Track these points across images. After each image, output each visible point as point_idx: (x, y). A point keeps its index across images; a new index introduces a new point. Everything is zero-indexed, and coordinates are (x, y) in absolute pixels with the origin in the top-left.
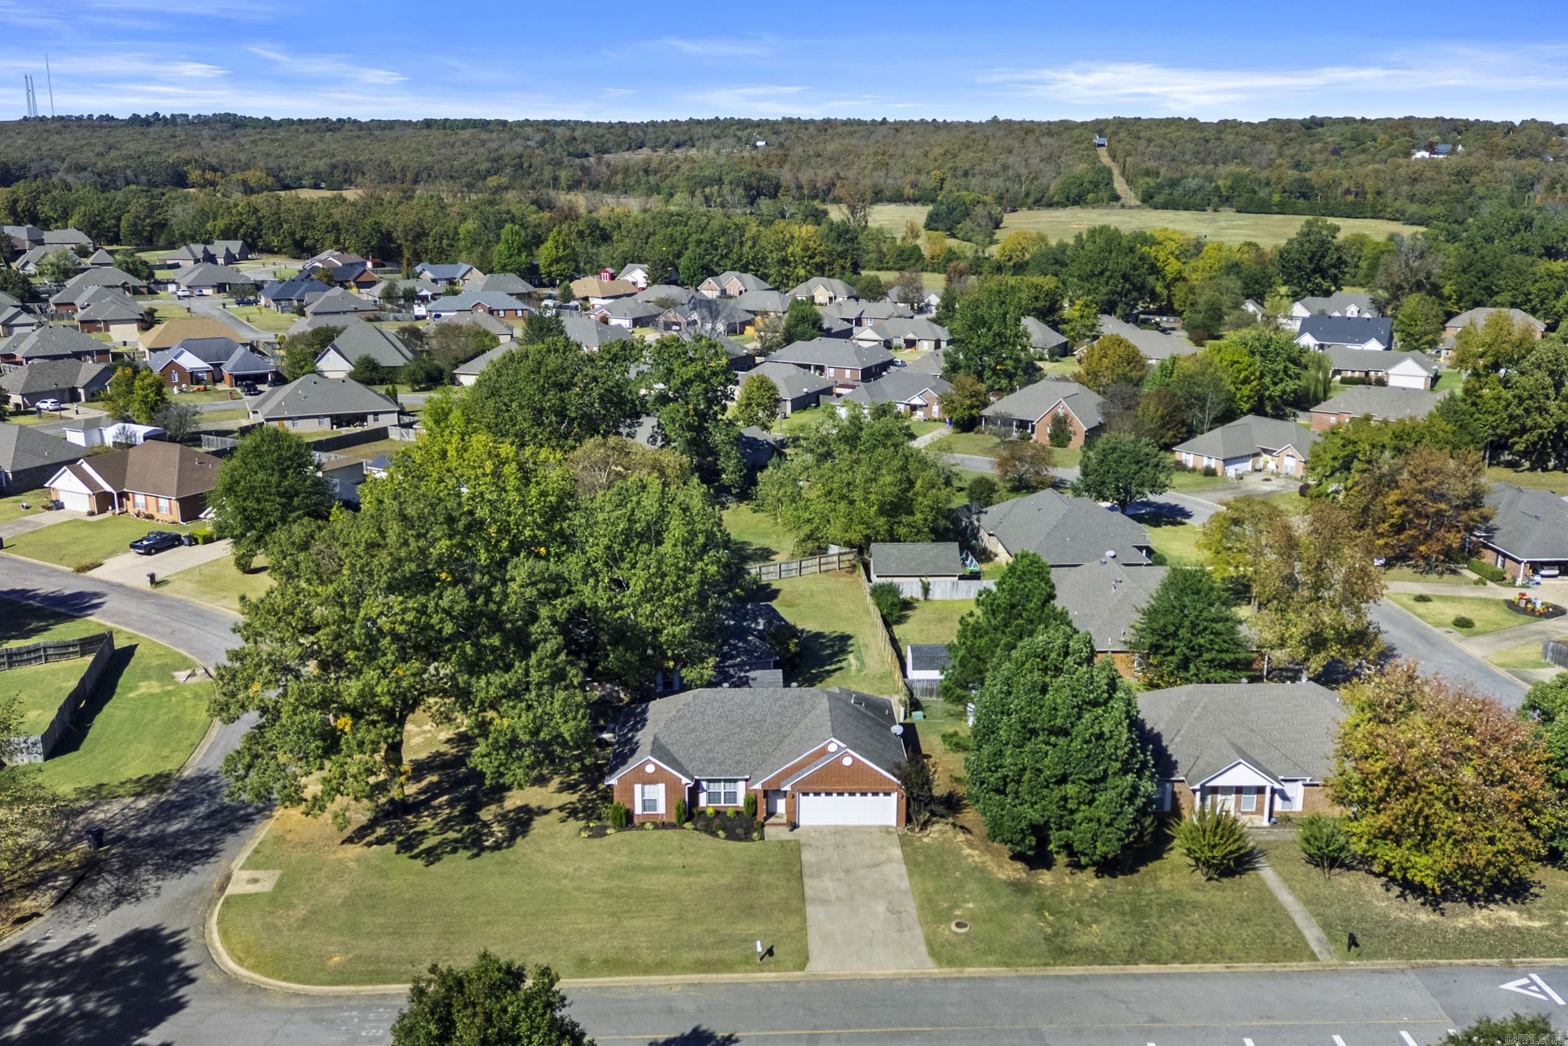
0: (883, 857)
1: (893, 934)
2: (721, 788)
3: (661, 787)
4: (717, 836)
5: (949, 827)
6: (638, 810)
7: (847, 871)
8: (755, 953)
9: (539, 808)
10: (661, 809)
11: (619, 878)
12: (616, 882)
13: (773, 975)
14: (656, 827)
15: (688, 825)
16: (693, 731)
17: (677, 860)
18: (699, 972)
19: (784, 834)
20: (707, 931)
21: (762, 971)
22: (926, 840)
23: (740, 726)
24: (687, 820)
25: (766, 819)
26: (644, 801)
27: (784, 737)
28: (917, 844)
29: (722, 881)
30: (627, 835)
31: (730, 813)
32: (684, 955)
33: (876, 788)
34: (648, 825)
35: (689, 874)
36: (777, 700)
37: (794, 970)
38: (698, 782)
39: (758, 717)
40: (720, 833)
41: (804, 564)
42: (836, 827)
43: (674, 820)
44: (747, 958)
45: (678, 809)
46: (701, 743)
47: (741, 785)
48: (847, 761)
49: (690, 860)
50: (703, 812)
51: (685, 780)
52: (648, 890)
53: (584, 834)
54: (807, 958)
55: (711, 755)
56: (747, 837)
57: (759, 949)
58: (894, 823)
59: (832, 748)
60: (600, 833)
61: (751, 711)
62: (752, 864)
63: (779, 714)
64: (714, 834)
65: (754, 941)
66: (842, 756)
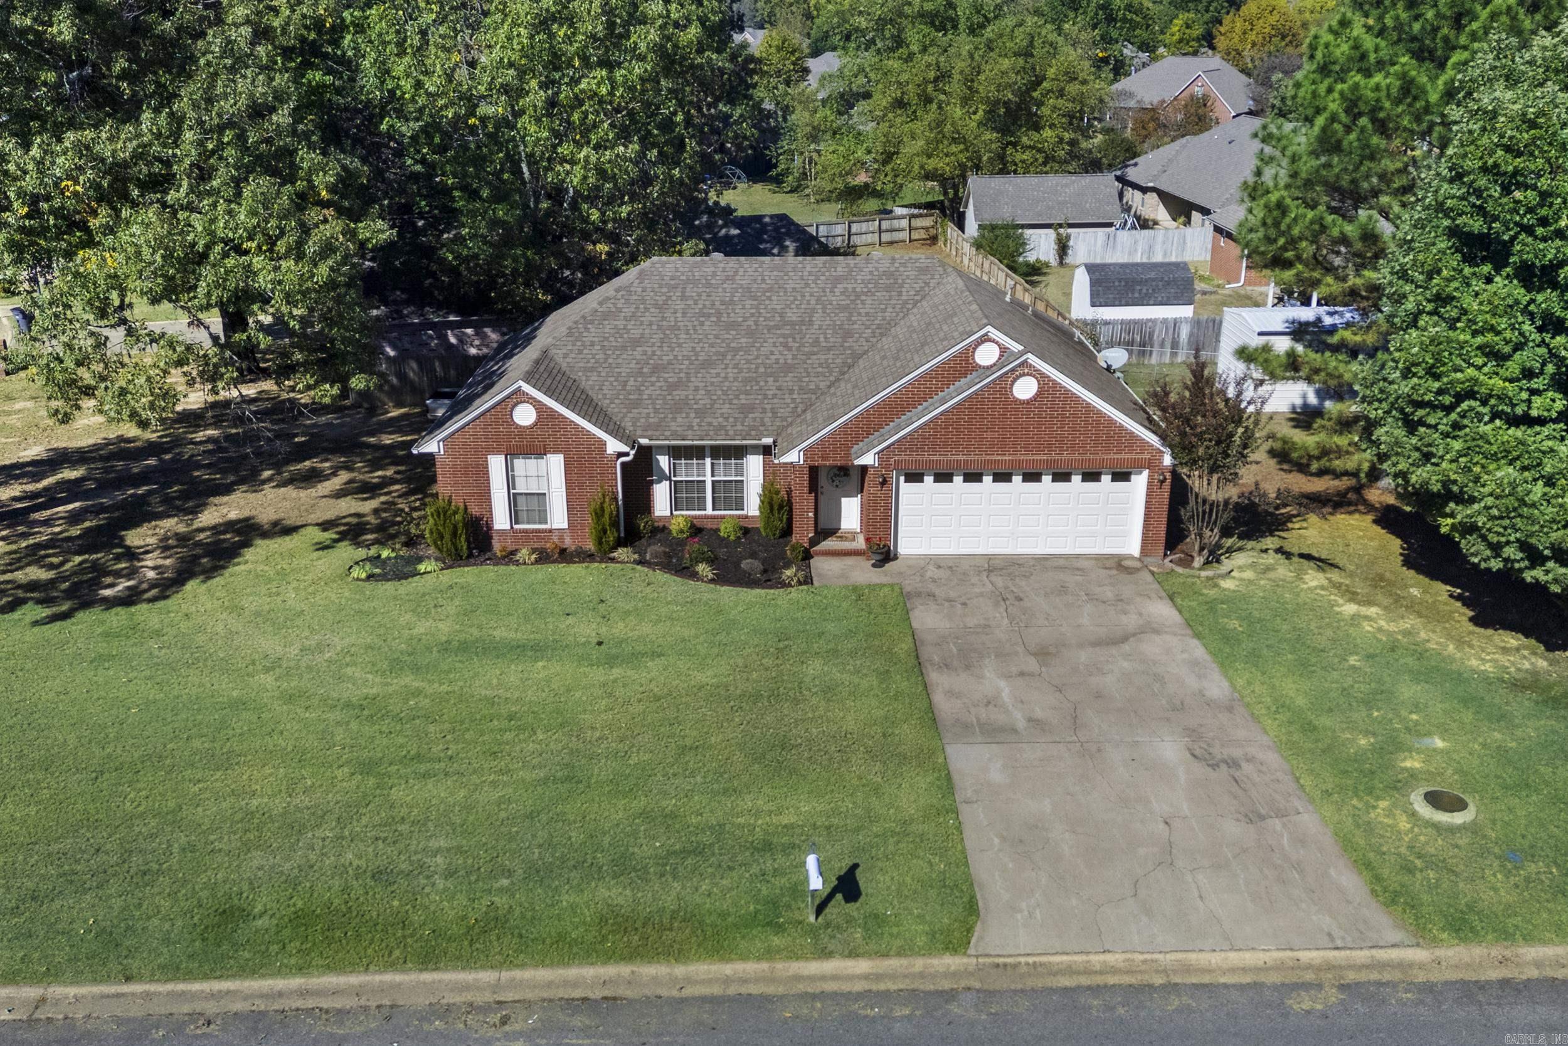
0: (1131, 621)
1: (1233, 829)
2: (707, 472)
3: (555, 463)
4: (694, 576)
5: (1271, 558)
6: (501, 520)
7: (1043, 654)
8: (799, 888)
9: (275, 524)
10: (558, 517)
11: (416, 669)
12: (409, 680)
13: (863, 966)
14: (544, 557)
15: (622, 553)
16: (636, 342)
17: (586, 629)
18: (609, 957)
19: (863, 572)
20: (644, 814)
21: (825, 954)
22: (1227, 584)
23: (750, 333)
24: (620, 543)
25: (814, 542)
26: (513, 499)
27: (857, 357)
28: (1212, 593)
29: (704, 677)
30: (467, 575)
31: (726, 530)
32: (566, 899)
33: (1093, 458)
34: (524, 554)
35: (611, 661)
36: (837, 280)
37: (929, 951)
38: (645, 456)
39: (792, 316)
40: (703, 568)
41: (855, 228)
42: (989, 558)
43: (590, 546)
44: (773, 904)
45: (599, 514)
46: (656, 369)
47: (754, 465)
48: (1025, 389)
49: (619, 629)
50: (660, 530)
51: (614, 446)
52: (491, 702)
53: (359, 573)
54: (972, 908)
55: (679, 394)
56: (769, 578)
57: (816, 883)
58: (1133, 547)
59: (986, 355)
60: (403, 571)
61: (776, 303)
62: (782, 636)
63: (844, 308)
64: (686, 572)
65: (795, 849)
66: (1014, 375)
